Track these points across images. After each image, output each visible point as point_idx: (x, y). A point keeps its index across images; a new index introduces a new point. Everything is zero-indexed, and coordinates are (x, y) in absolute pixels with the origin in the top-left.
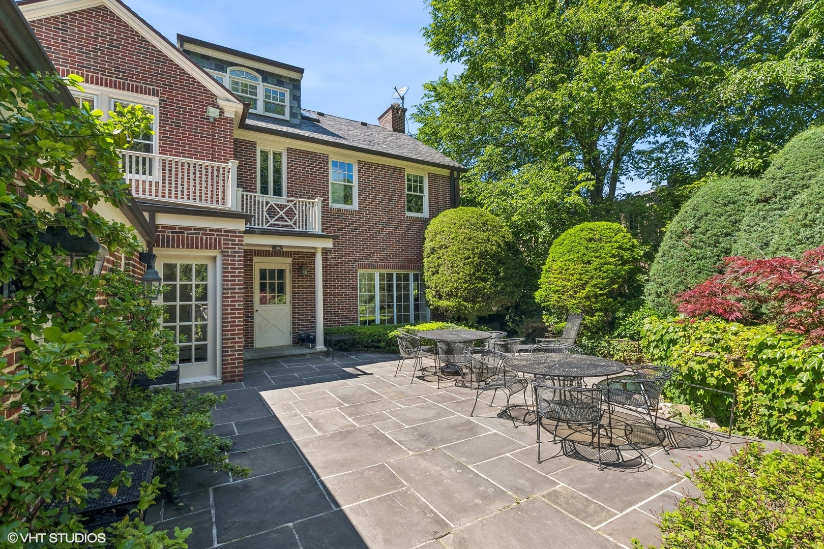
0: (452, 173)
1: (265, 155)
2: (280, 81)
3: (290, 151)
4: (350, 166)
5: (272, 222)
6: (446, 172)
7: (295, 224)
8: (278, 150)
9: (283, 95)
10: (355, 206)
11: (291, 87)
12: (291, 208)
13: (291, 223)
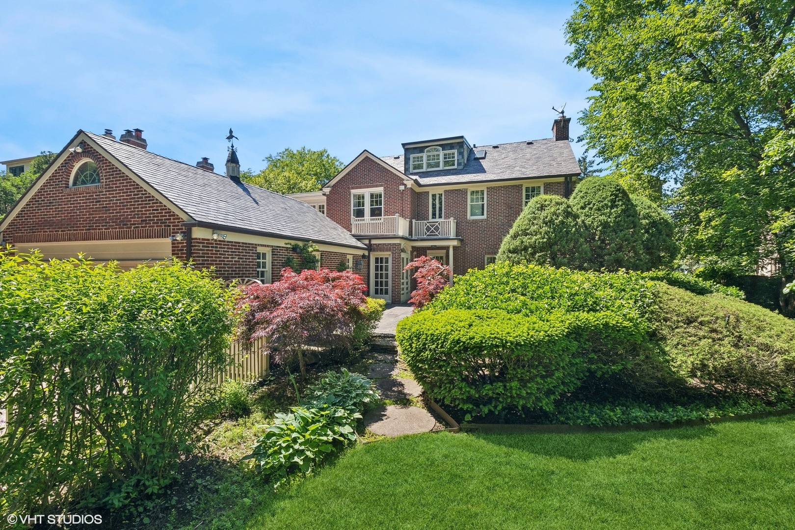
0: (566, 179)
1: (434, 196)
2: (451, 146)
3: (446, 191)
4: (482, 192)
5: (428, 234)
6: (562, 179)
7: (439, 233)
8: (440, 193)
9: (453, 154)
10: (485, 217)
11: (458, 147)
12: (437, 226)
13: (437, 233)
